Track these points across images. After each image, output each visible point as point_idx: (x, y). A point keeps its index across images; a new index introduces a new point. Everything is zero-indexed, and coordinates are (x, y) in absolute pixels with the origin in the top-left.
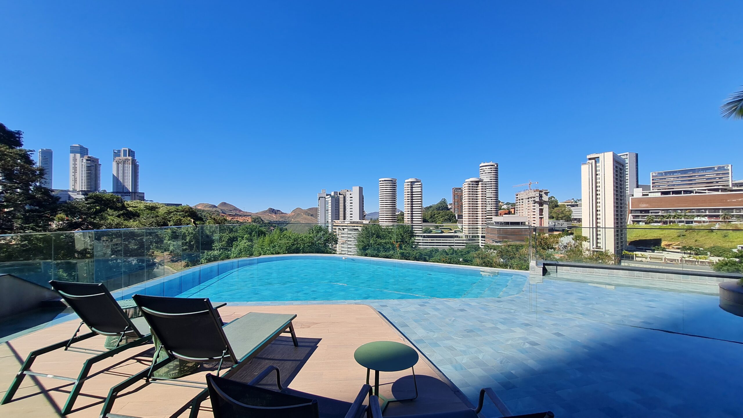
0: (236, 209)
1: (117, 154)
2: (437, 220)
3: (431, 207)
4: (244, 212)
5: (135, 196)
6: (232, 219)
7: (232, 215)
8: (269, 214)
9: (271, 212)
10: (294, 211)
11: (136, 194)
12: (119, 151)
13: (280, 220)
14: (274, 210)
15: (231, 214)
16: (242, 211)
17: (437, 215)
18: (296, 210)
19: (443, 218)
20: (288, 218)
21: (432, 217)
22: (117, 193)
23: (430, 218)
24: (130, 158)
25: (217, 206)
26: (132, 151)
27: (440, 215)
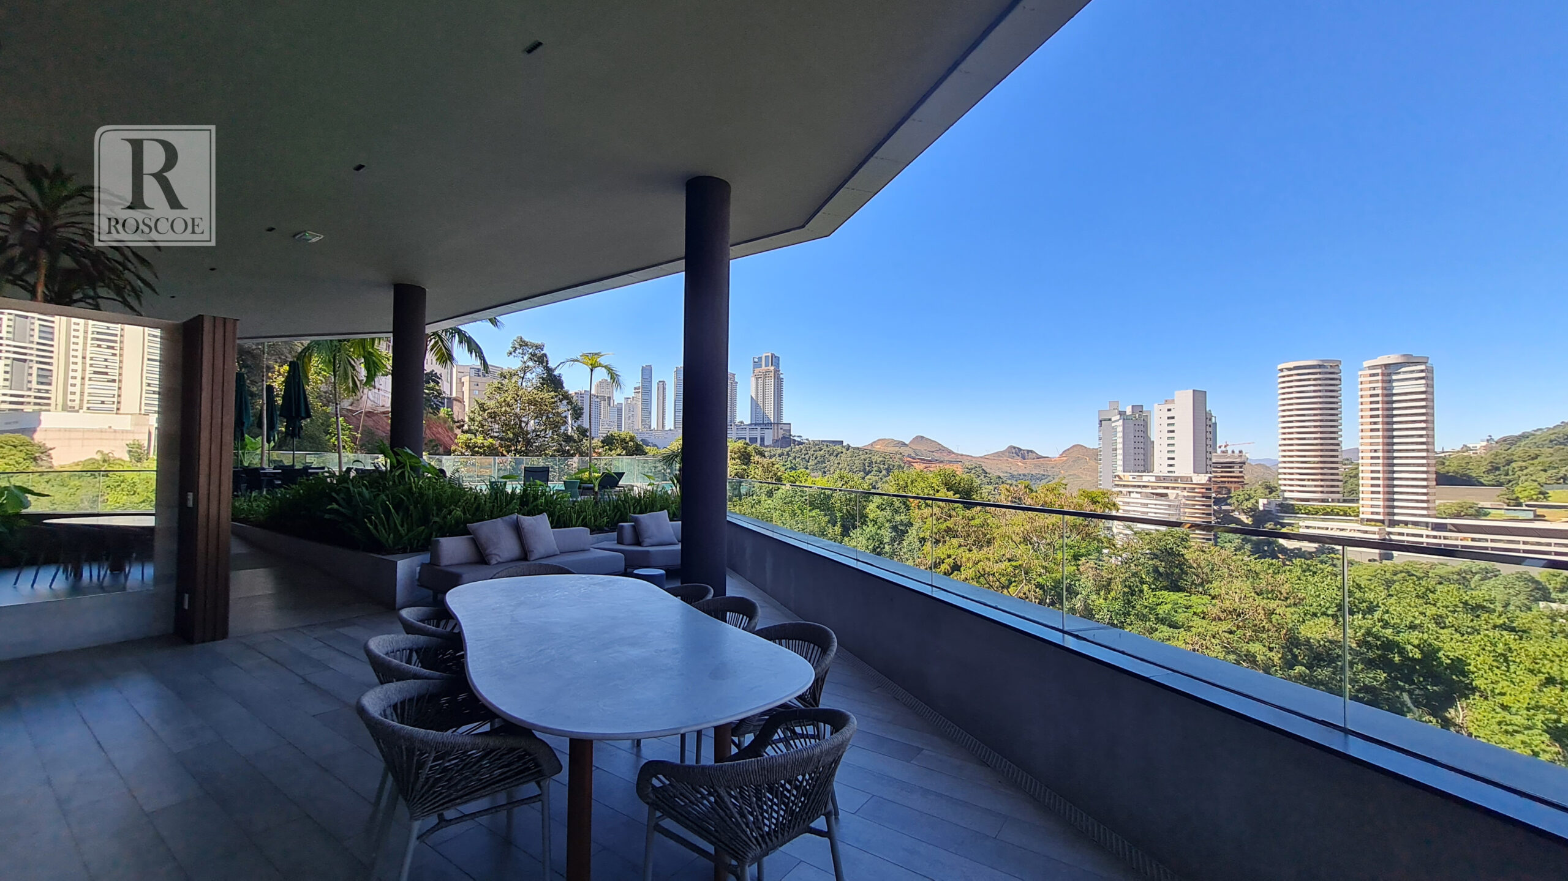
0: (942, 449)
1: (757, 364)
2: (1523, 478)
3: (1525, 436)
4: (957, 455)
5: (777, 429)
6: (926, 468)
7: (927, 460)
8: (1009, 459)
9: (1014, 455)
10: (1067, 453)
11: (780, 426)
12: (760, 358)
13: (1033, 473)
14: (1020, 450)
15: (924, 460)
16: (953, 453)
17: (1524, 464)
18: (1071, 451)
19: (1549, 473)
20: (1053, 468)
21: (1498, 469)
22: (756, 424)
23: (1488, 472)
24: (773, 368)
25: (907, 443)
26: (775, 357)
27: (1536, 462)
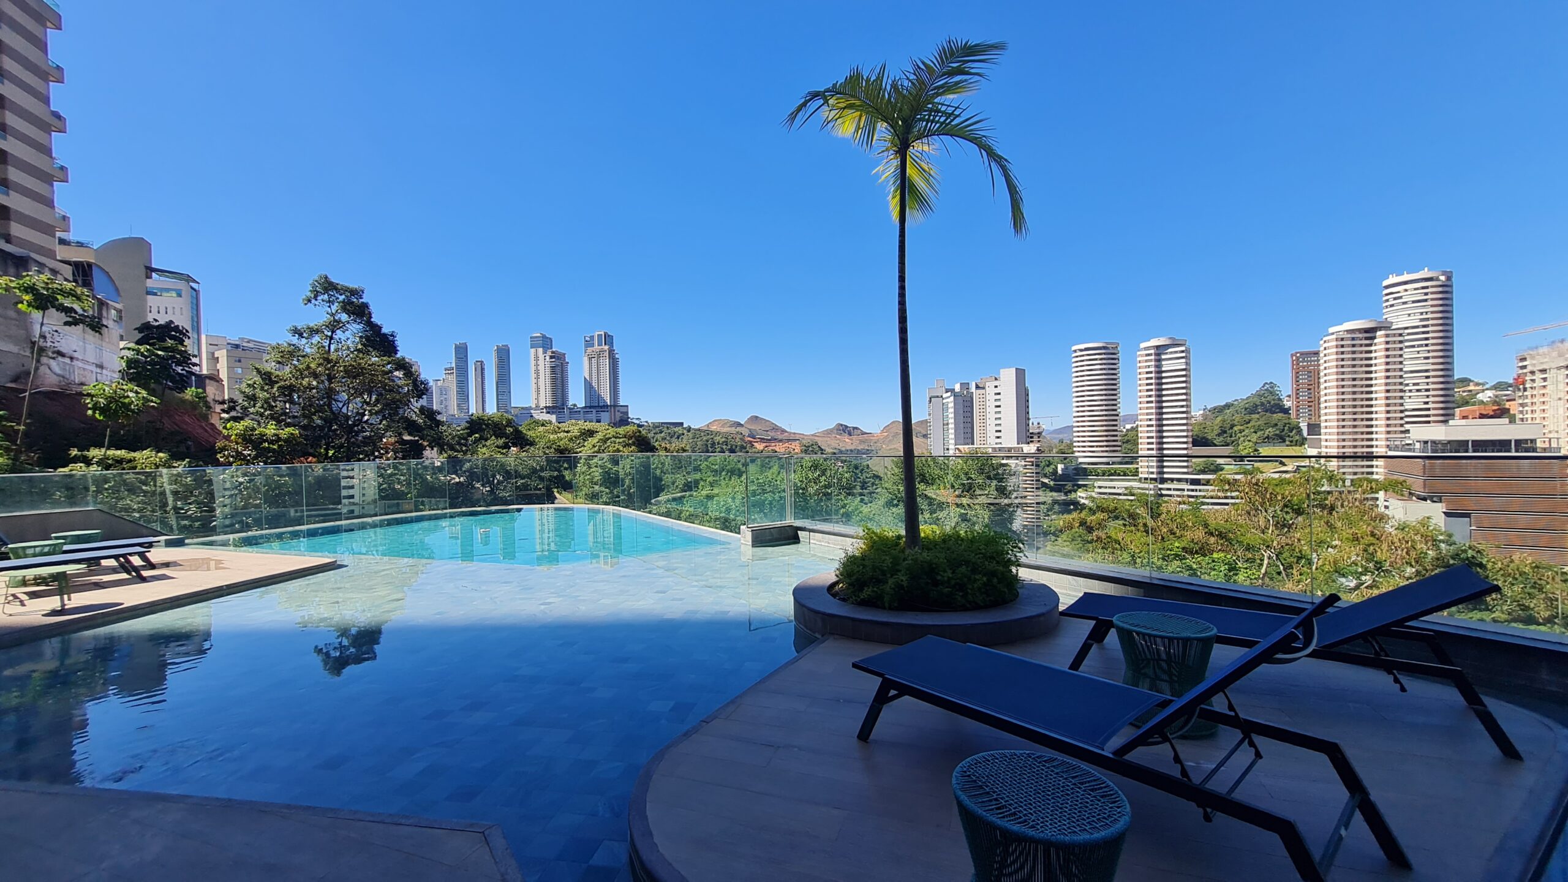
0: (776, 428)
1: (589, 343)
2: (1242, 439)
3: (1228, 406)
4: (791, 433)
5: (614, 412)
6: (766, 447)
7: (767, 440)
8: (838, 436)
9: (842, 432)
10: (887, 428)
11: (617, 408)
12: (592, 337)
13: (859, 448)
14: (846, 427)
15: (763, 439)
16: (786, 432)
17: (1242, 428)
18: (891, 426)
19: (1259, 433)
20: (876, 443)
21: (1225, 432)
22: (591, 407)
23: (1219, 435)
24: (606, 347)
25: (742, 423)
26: (609, 336)
27: (1249, 425)
